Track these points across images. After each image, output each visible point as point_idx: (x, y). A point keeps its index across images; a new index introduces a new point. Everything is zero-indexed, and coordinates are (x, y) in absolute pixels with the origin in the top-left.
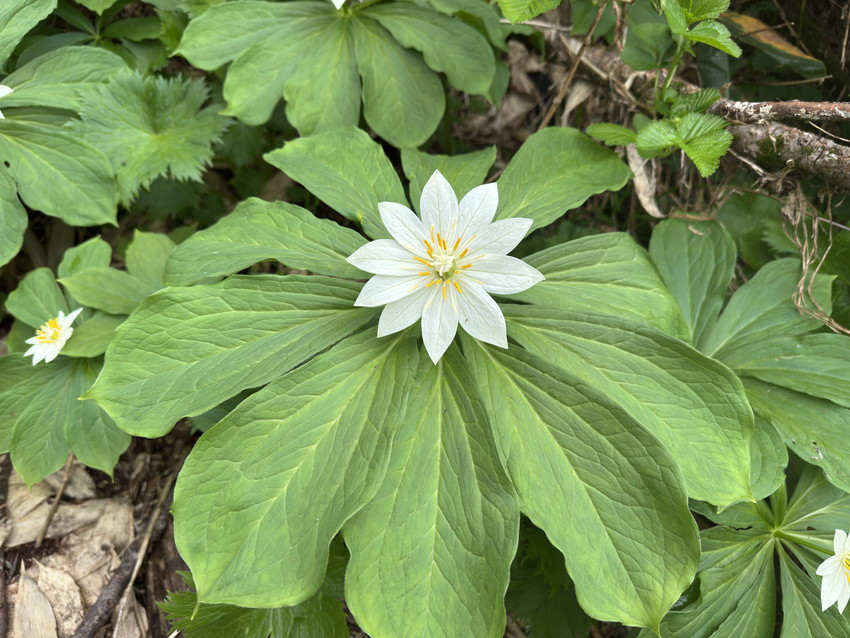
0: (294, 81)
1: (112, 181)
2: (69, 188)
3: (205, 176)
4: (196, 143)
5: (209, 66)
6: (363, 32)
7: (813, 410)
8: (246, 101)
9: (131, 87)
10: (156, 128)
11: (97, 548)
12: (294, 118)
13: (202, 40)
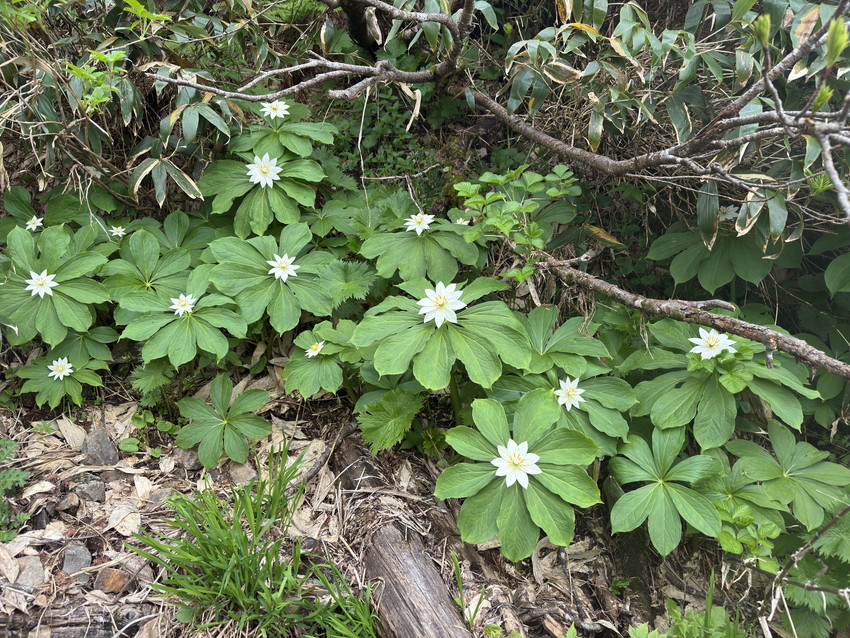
0: (402, 262)
1: (330, 300)
2: (315, 303)
3: (366, 298)
4: (363, 286)
5: (370, 257)
6: (429, 243)
7: (572, 358)
8: (384, 270)
9: (339, 266)
10: (346, 281)
11: (311, 453)
12: (402, 276)
13: (368, 248)
